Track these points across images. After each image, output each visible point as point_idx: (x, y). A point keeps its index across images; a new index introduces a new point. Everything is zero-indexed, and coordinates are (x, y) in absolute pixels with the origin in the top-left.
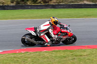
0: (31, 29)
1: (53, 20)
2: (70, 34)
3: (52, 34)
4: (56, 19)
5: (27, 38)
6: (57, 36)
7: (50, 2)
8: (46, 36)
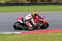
0: (19, 19)
1: (34, 13)
2: (44, 22)
3: (33, 22)
4: (36, 13)
5: (17, 24)
6: (36, 24)
7: (52, 1)
8: (29, 23)
